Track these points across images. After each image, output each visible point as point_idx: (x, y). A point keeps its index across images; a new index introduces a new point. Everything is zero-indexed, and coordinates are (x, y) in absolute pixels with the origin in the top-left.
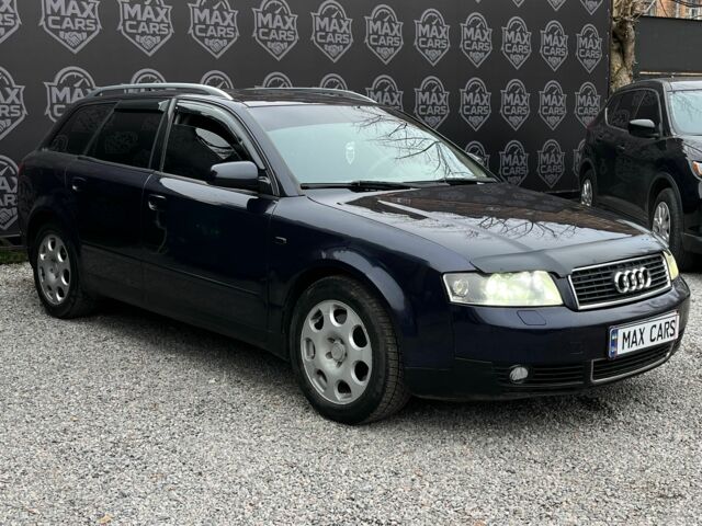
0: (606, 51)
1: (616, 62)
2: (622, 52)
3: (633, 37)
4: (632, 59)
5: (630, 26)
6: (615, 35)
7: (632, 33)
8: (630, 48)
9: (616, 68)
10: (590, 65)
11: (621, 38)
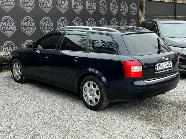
0: (138, 10)
1: (140, 13)
2: (142, 10)
3: (145, 6)
4: (144, 12)
5: (144, 3)
6: (140, 6)
7: (145, 5)
8: (144, 9)
9: (140, 15)
10: (134, 14)
11: (142, 6)
